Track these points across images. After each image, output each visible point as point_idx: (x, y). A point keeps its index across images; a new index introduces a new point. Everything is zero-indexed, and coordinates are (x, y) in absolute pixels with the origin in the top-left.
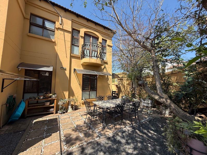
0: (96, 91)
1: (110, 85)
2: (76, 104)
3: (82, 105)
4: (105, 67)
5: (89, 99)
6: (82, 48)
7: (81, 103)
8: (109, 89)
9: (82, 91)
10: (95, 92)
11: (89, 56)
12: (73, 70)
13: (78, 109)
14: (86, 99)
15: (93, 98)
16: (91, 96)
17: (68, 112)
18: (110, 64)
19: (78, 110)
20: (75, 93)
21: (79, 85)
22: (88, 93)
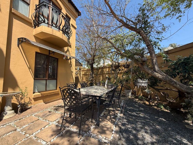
0: (56, 80)
1: (73, 72)
2: (23, 102)
3: (33, 101)
4: (68, 50)
5: (46, 90)
6: (36, 9)
7: (31, 99)
8: (72, 77)
9: (34, 79)
10: (54, 81)
11: (48, 23)
12: (17, 41)
13: (26, 109)
14: (40, 91)
15: (51, 89)
16: (49, 87)
17: (4, 118)
18: (73, 48)
19: (28, 111)
20: (19, 82)
21: (29, 68)
22: (44, 82)
